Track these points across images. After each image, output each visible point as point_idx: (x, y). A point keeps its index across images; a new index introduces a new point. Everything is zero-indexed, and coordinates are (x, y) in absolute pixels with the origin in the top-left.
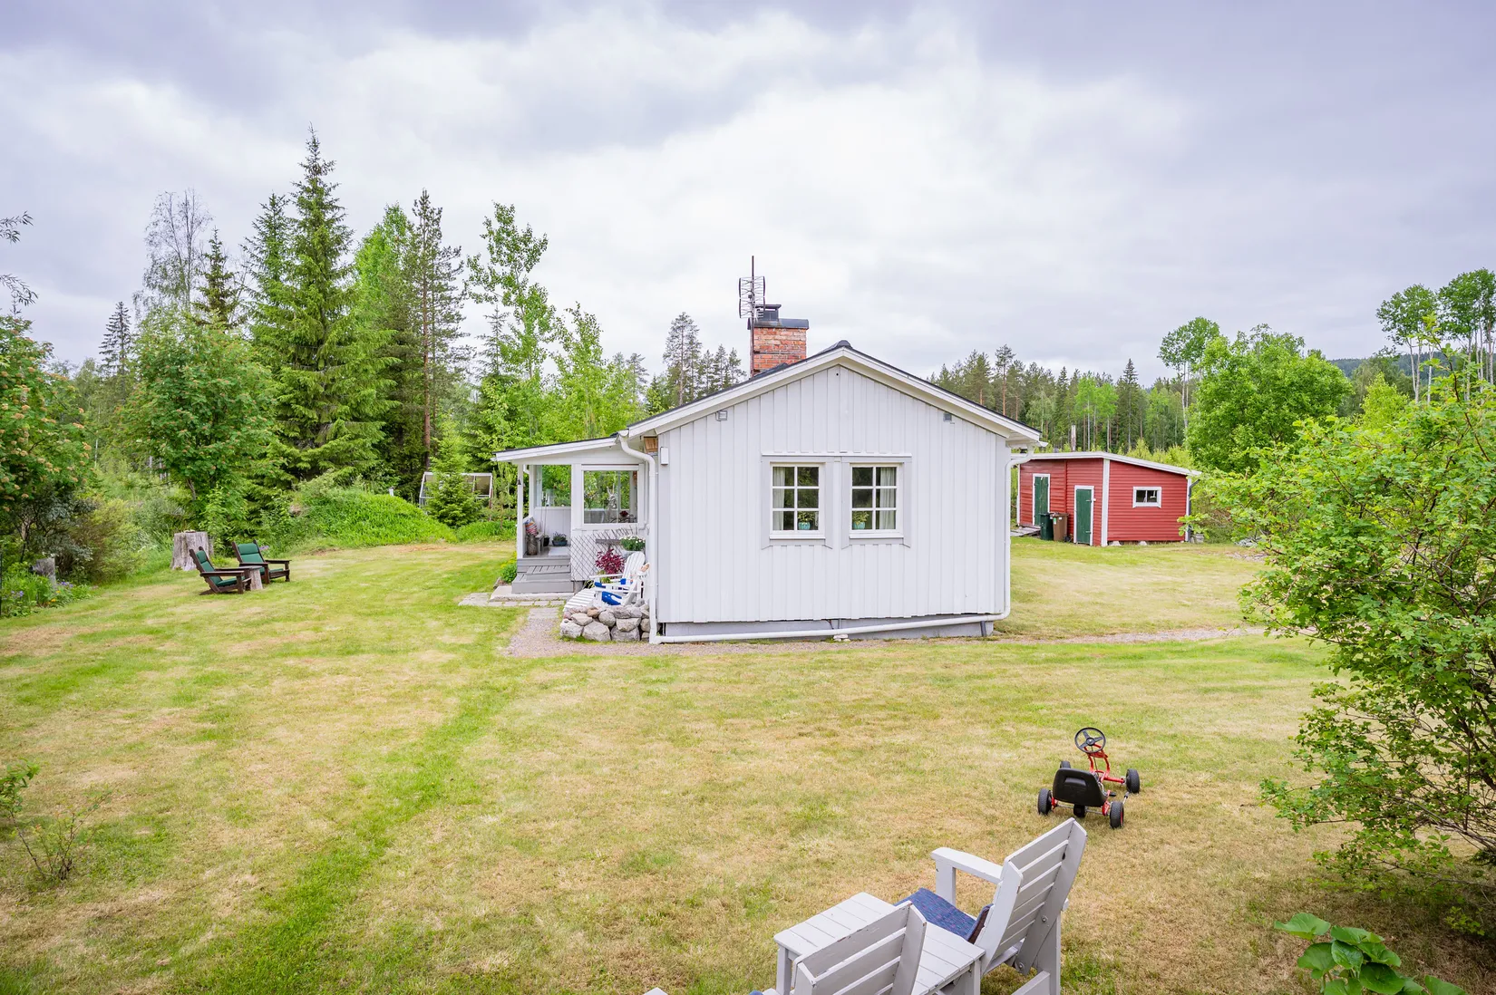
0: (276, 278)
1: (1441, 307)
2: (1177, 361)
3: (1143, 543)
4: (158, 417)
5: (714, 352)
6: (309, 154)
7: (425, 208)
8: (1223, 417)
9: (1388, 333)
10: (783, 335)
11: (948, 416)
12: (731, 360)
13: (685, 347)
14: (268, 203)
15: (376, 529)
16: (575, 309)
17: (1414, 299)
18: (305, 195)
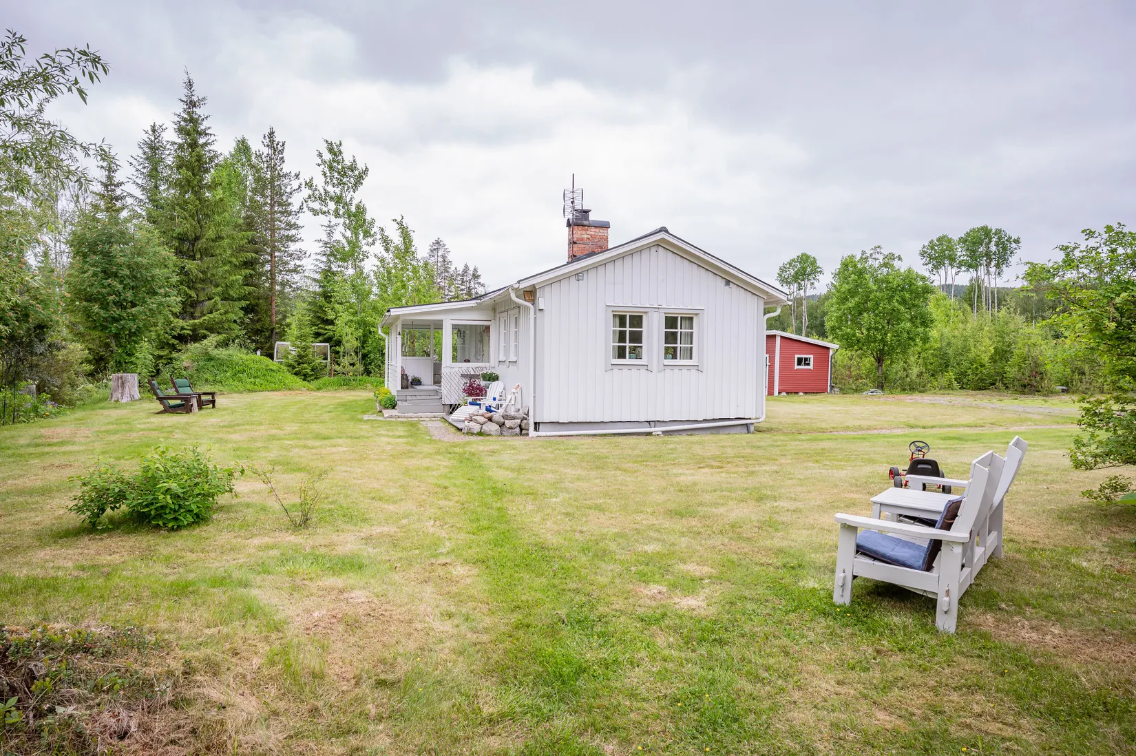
0: (156, 187)
1: (960, 250)
2: (789, 283)
3: (801, 394)
4: (93, 285)
5: (461, 269)
6: (186, 91)
7: (272, 141)
8: (853, 307)
9: (927, 267)
10: (592, 231)
11: (728, 282)
12: (474, 275)
13: (439, 264)
14: (149, 129)
15: (252, 380)
16: (399, 220)
17: (942, 244)
18: (182, 123)
